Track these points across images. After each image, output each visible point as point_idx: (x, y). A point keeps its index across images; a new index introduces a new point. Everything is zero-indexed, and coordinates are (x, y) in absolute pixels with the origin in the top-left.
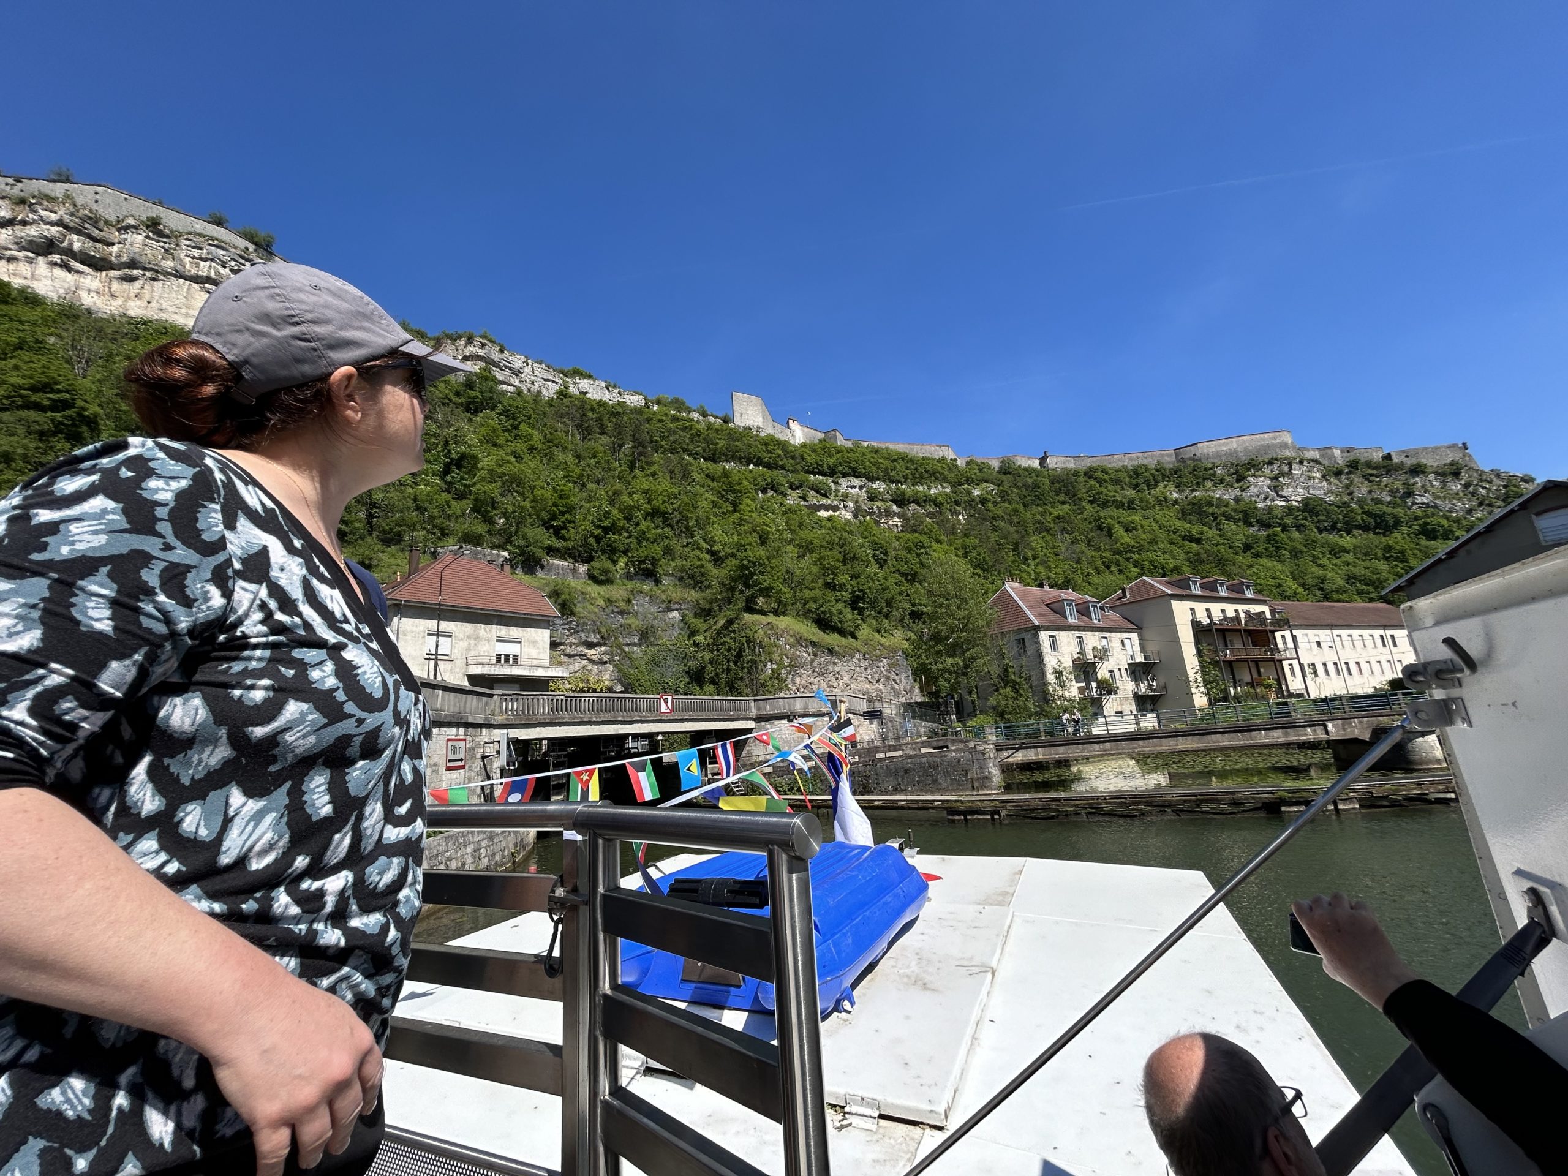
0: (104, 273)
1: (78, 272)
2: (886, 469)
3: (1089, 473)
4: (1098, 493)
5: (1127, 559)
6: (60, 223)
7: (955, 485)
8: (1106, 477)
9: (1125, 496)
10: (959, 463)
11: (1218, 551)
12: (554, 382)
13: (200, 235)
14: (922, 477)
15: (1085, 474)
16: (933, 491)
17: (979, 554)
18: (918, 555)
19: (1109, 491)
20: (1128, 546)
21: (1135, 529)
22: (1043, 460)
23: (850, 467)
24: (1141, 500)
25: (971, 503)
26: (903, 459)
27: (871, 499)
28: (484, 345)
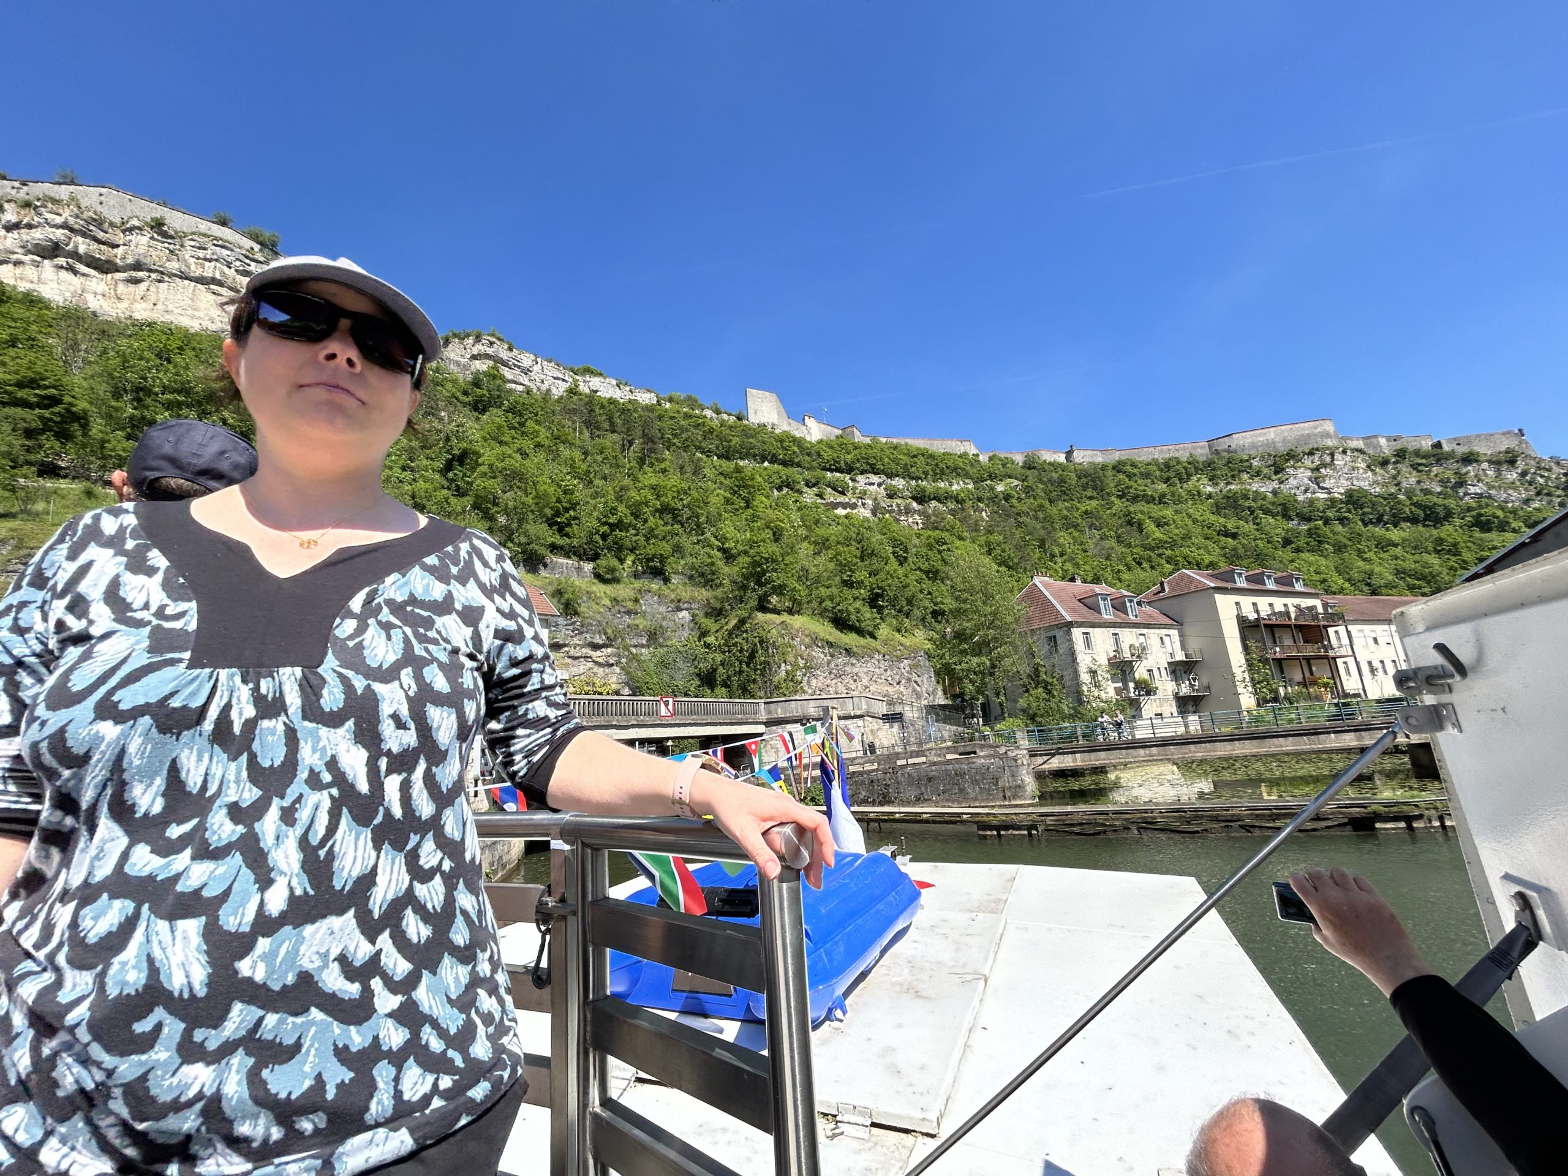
0: (110, 276)
1: (84, 275)
2: (906, 465)
3: (1118, 467)
4: (1127, 488)
5: (1160, 555)
6: (65, 226)
7: (978, 481)
8: (1136, 471)
9: (1155, 490)
10: (981, 458)
11: (1256, 546)
12: (563, 380)
13: (205, 235)
14: (942, 473)
15: (1114, 468)
16: (955, 487)
17: (1004, 551)
18: (940, 552)
19: (1139, 486)
20: (1161, 541)
21: (1167, 524)
22: (1069, 454)
23: (868, 463)
24: (1173, 494)
25: (994, 499)
27: (890, 496)
28: (492, 343)
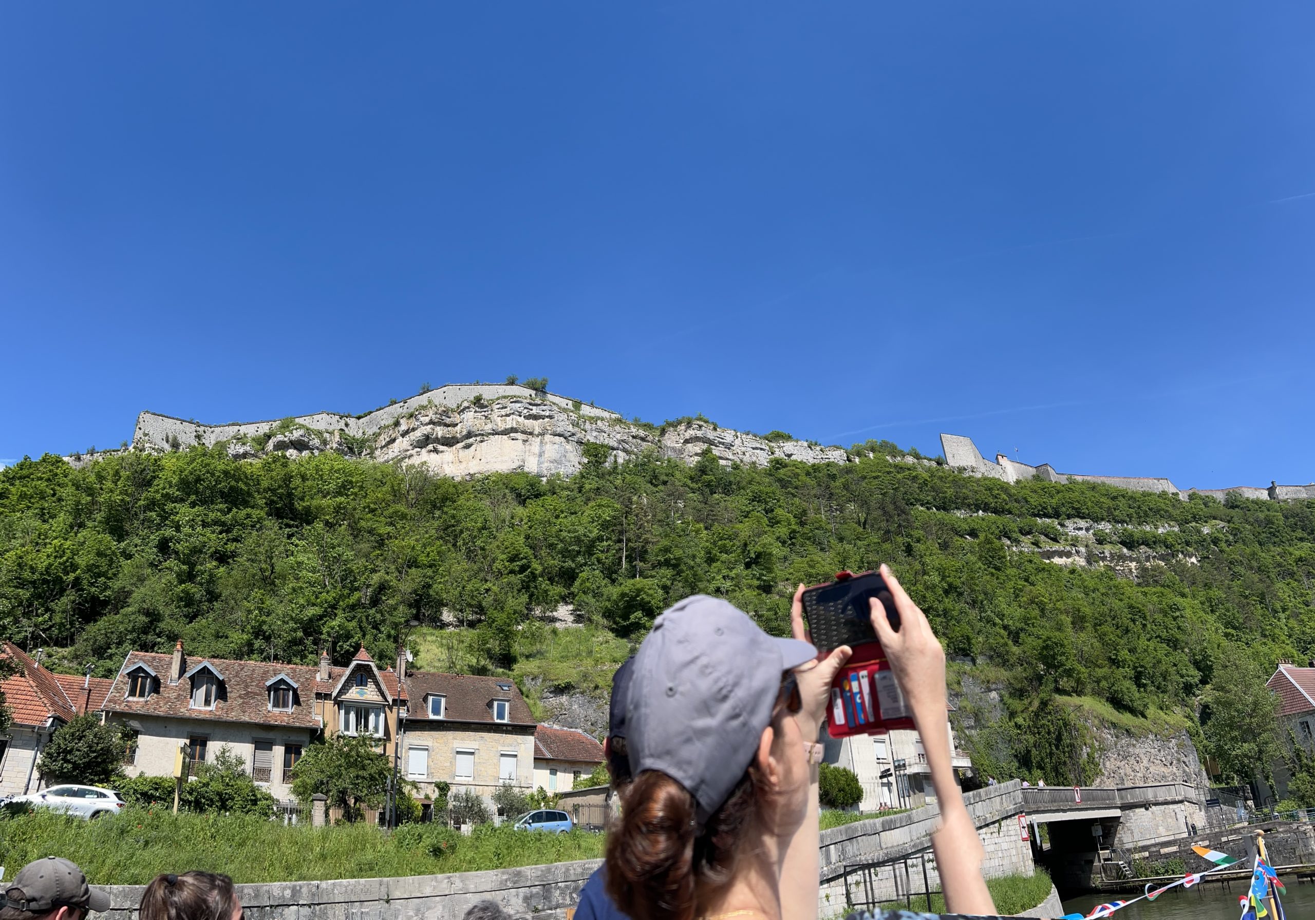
0: (454, 447)
1: (442, 452)
2: (1109, 508)
6: (431, 422)
7: (1183, 523)
10: (1181, 497)
12: (761, 449)
13: (505, 397)
14: (1146, 515)
16: (1160, 531)
17: (1228, 610)
18: (1175, 619)
22: (1271, 490)
23: (1073, 508)
25: (1201, 542)
26: (1123, 496)
27: (1100, 542)
28: (700, 426)
